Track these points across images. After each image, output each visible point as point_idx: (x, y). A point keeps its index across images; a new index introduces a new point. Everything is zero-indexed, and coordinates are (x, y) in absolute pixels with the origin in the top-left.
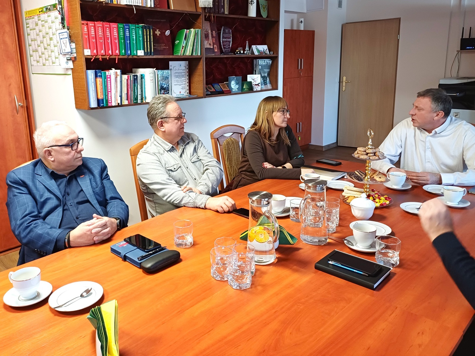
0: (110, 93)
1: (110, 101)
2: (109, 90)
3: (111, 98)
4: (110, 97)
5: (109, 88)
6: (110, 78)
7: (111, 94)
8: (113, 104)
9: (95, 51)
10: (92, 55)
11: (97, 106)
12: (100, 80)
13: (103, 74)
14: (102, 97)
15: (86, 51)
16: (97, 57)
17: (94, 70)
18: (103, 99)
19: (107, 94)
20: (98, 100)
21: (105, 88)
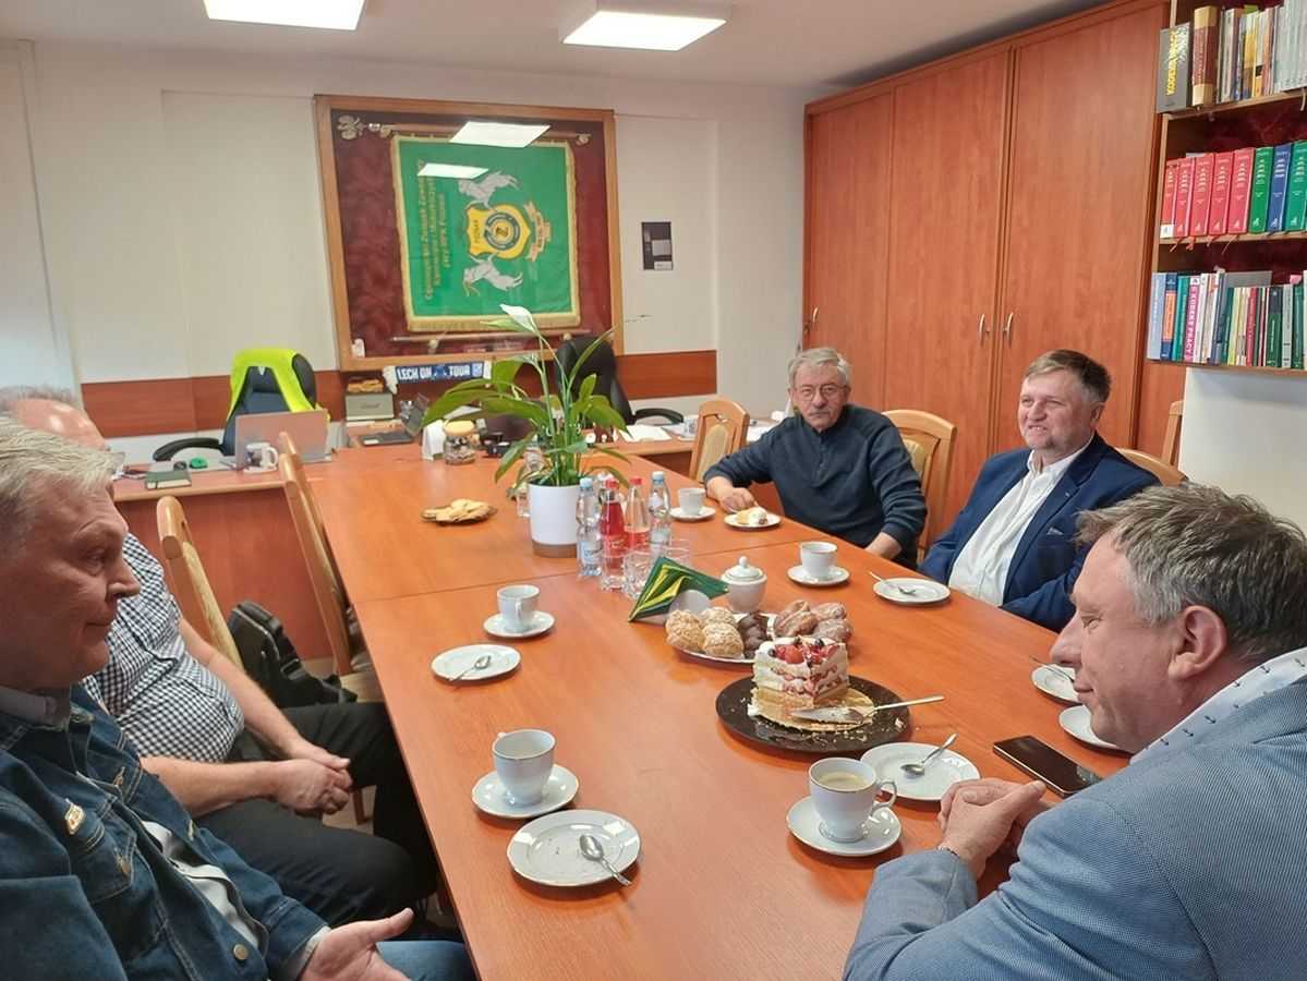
0: (1191, 330)
1: (1189, 351)
2: (1191, 323)
3: (1193, 343)
4: (1190, 340)
5: (1192, 317)
6: (1197, 292)
7: (1194, 333)
8: (1196, 359)
9: (1181, 228)
10: (1175, 238)
11: (1158, 358)
12: (1171, 296)
13: (1180, 282)
14: (1168, 337)
15: (1163, 227)
16: (1185, 241)
17: (1165, 274)
18: (1172, 343)
19: (1182, 331)
20: (1163, 343)
21: (1180, 318)
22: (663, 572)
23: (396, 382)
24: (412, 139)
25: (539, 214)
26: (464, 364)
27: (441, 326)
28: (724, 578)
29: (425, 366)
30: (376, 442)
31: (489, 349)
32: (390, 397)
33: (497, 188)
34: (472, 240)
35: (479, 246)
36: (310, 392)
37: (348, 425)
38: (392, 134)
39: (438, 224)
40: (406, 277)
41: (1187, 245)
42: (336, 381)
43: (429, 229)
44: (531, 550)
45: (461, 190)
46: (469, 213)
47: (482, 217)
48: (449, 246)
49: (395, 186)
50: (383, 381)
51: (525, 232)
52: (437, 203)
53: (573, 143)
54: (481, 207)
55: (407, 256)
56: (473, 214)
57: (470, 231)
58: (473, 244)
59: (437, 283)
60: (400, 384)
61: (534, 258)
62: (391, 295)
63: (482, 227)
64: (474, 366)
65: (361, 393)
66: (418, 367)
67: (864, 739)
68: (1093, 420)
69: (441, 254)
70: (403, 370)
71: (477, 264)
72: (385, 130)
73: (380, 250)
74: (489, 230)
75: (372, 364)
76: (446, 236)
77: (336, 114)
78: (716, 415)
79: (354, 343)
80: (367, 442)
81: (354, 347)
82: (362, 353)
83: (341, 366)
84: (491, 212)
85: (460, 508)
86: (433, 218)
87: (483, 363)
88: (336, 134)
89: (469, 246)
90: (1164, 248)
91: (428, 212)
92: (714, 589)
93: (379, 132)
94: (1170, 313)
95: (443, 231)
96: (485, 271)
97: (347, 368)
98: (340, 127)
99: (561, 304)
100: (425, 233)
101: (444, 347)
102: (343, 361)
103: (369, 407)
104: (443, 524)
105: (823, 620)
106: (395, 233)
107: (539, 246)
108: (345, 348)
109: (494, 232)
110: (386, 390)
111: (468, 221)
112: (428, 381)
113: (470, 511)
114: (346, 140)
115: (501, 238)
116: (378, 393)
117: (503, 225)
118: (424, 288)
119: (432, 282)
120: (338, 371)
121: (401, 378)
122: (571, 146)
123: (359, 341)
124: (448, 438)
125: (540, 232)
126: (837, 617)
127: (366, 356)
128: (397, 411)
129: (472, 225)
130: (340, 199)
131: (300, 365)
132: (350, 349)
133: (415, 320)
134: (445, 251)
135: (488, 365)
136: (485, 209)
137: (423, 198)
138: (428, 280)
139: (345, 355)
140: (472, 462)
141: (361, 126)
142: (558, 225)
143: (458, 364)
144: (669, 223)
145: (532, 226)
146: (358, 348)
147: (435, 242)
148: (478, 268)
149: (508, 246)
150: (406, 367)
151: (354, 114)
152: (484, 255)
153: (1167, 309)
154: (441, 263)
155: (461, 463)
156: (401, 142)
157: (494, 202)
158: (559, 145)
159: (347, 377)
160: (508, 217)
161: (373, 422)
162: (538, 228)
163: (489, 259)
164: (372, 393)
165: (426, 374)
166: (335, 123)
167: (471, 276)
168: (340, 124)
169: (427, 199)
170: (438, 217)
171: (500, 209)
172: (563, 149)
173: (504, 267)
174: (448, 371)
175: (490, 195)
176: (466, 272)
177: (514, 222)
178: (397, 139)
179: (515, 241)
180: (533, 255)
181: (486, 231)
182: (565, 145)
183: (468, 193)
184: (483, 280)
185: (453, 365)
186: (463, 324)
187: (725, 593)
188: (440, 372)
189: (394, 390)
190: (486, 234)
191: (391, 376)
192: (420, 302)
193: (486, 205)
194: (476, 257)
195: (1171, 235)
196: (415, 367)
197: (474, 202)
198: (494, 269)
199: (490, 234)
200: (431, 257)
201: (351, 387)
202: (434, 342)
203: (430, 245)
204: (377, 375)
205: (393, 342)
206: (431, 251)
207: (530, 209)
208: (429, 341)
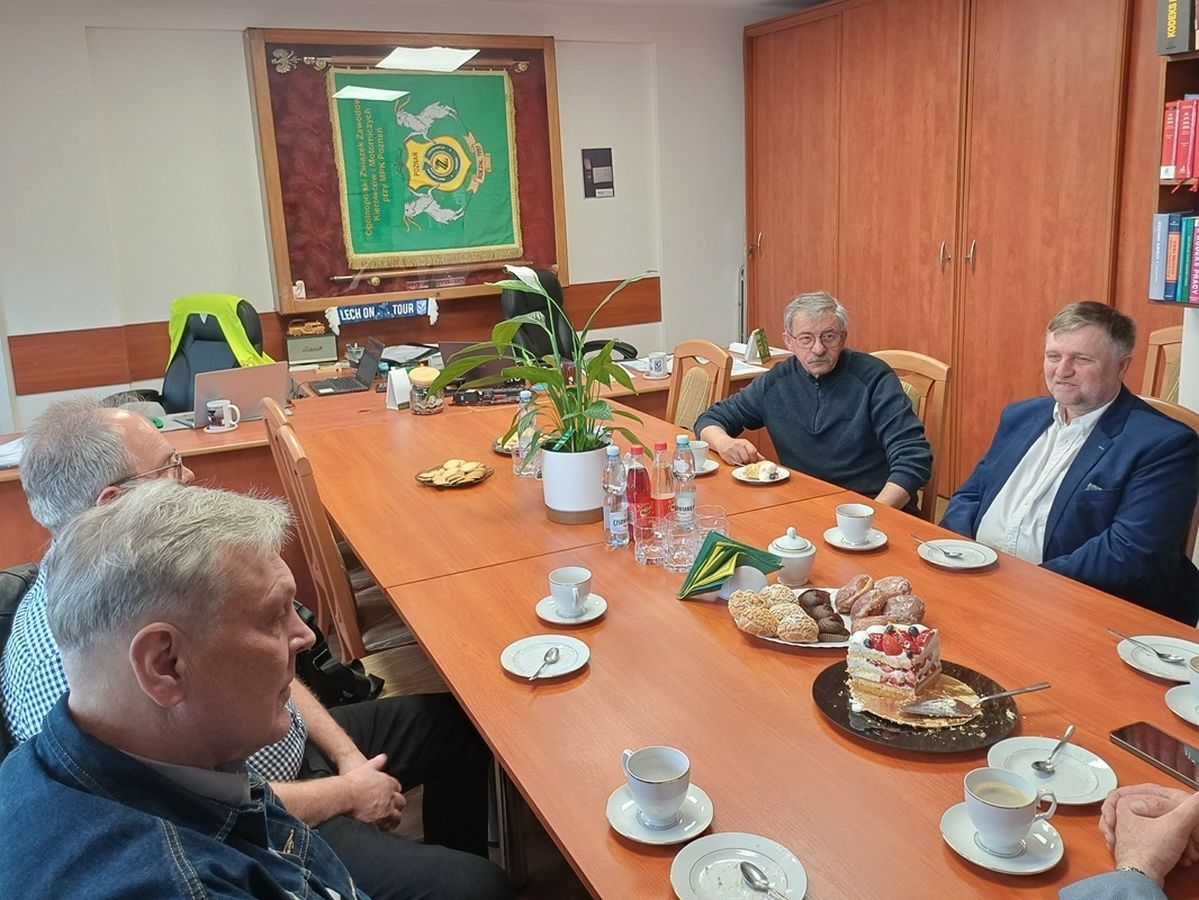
1: (1195, 292)
2: (1197, 264)
4: (1195, 281)
5: (1197, 259)
9: (1183, 170)
10: (1177, 179)
11: (1162, 298)
12: (1174, 237)
13: (1184, 224)
14: (1172, 278)
15: (1163, 169)
16: (1187, 183)
17: (1167, 215)
18: (1176, 284)
19: (1187, 273)
20: (1166, 284)
21: (1185, 259)
22: (718, 549)
23: (339, 323)
24: (348, 71)
25: (479, 144)
26: (408, 302)
27: (382, 263)
28: (771, 550)
29: (368, 306)
30: (330, 390)
31: (432, 286)
32: (334, 338)
33: (436, 119)
34: (412, 173)
35: (418, 179)
36: (256, 340)
37: (291, 369)
38: (327, 67)
39: (376, 157)
40: (346, 214)
41: (1191, 186)
42: (275, 323)
43: (367, 164)
44: (544, 517)
45: (400, 122)
46: (408, 145)
47: (422, 149)
48: (388, 181)
49: (331, 120)
50: (326, 323)
51: (465, 163)
52: (375, 135)
53: (511, 71)
54: (419, 139)
55: (346, 192)
56: (412, 146)
57: (410, 164)
58: (412, 177)
59: (376, 219)
60: (343, 326)
61: (475, 191)
62: (330, 232)
63: (422, 160)
64: (418, 302)
65: (303, 336)
66: (361, 307)
67: (983, 735)
68: (1122, 372)
70: (346, 311)
71: (419, 197)
72: (321, 63)
73: (318, 187)
74: (429, 162)
75: (314, 305)
76: (385, 169)
77: (270, 47)
78: (694, 357)
79: (294, 285)
80: (322, 391)
81: (294, 288)
82: (303, 295)
83: (281, 310)
84: (431, 144)
85: (453, 469)
86: (371, 152)
87: (427, 300)
88: (271, 68)
89: (409, 179)
90: (1165, 189)
91: (366, 146)
92: (769, 564)
93: (315, 64)
94: (1173, 253)
95: (382, 165)
96: (425, 205)
97: (287, 311)
98: (274, 61)
99: (502, 236)
100: (364, 168)
101: (386, 284)
102: (284, 303)
103: (311, 350)
104: (440, 488)
105: (890, 597)
106: (333, 169)
107: (480, 178)
108: (285, 290)
109: (434, 165)
110: (329, 331)
111: (407, 154)
112: (371, 321)
113: (466, 473)
114: (280, 73)
115: (441, 170)
116: (320, 335)
117: (442, 157)
118: (364, 224)
119: (372, 218)
120: (276, 313)
121: (343, 319)
122: (509, 74)
123: (300, 283)
124: (414, 387)
125: (481, 162)
126: (904, 593)
127: (307, 297)
128: (341, 354)
129: (411, 157)
130: (276, 135)
131: (245, 311)
132: (291, 290)
133: (355, 258)
134: (385, 186)
135: (432, 302)
136: (425, 142)
137: (361, 131)
138: (368, 216)
139: (286, 297)
140: (440, 412)
141: (294, 59)
142: (499, 154)
143: (402, 302)
144: (610, 149)
145: (471, 157)
146: (299, 290)
147: (374, 177)
148: (419, 201)
149: (448, 178)
150: (348, 308)
151: (287, 47)
152: (424, 188)
153: (1171, 251)
154: (380, 198)
155: (430, 414)
156: (336, 74)
157: (433, 132)
158: (498, 73)
159: (286, 320)
160: (447, 149)
161: (317, 366)
162: (478, 159)
163: (429, 192)
164: (314, 335)
165: (370, 313)
166: (269, 57)
167: (412, 210)
168: (274, 57)
169: (365, 132)
170: (376, 152)
171: (439, 141)
172: (502, 77)
173: (445, 200)
174: (392, 311)
175: (429, 126)
176: (407, 206)
177: (454, 154)
178: (333, 71)
179: (454, 173)
180: (474, 187)
181: (425, 163)
182: (504, 73)
183: (407, 125)
184: (424, 214)
185: (397, 303)
186: (404, 260)
187: (780, 567)
188: (384, 310)
189: (337, 331)
190: (426, 166)
191: (334, 318)
192: (361, 239)
193: (425, 137)
194: (416, 191)
195: (1172, 177)
196: (358, 307)
197: (413, 134)
198: (435, 202)
199: (430, 167)
200: (370, 192)
201: (292, 330)
202: (375, 280)
203: (369, 179)
204: (320, 316)
205: (333, 281)
206: (370, 186)
207: (470, 140)
208: (370, 279)
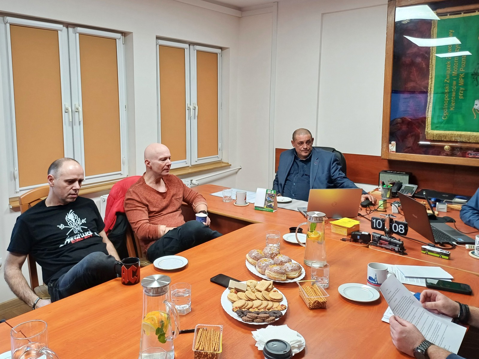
24: (448, 17)
27: (451, 137)
40: (430, 105)
55: (433, 92)
59: (452, 109)
69: (457, 91)
76: (463, 78)
79: (390, 143)
81: (390, 145)
82: (394, 149)
83: (382, 155)
100: (448, 77)
118: (443, 112)
119: (449, 108)
123: (393, 143)
127: (397, 151)
132: (388, 146)
133: (430, 131)
134: (462, 89)
138: (446, 107)
146: (393, 147)
147: (454, 83)
154: (457, 96)
176: (476, 102)
186: (469, 137)
192: (438, 121)
200: (451, 92)
202: (447, 147)
203: (451, 84)
206: (451, 88)
208: (444, 146)
